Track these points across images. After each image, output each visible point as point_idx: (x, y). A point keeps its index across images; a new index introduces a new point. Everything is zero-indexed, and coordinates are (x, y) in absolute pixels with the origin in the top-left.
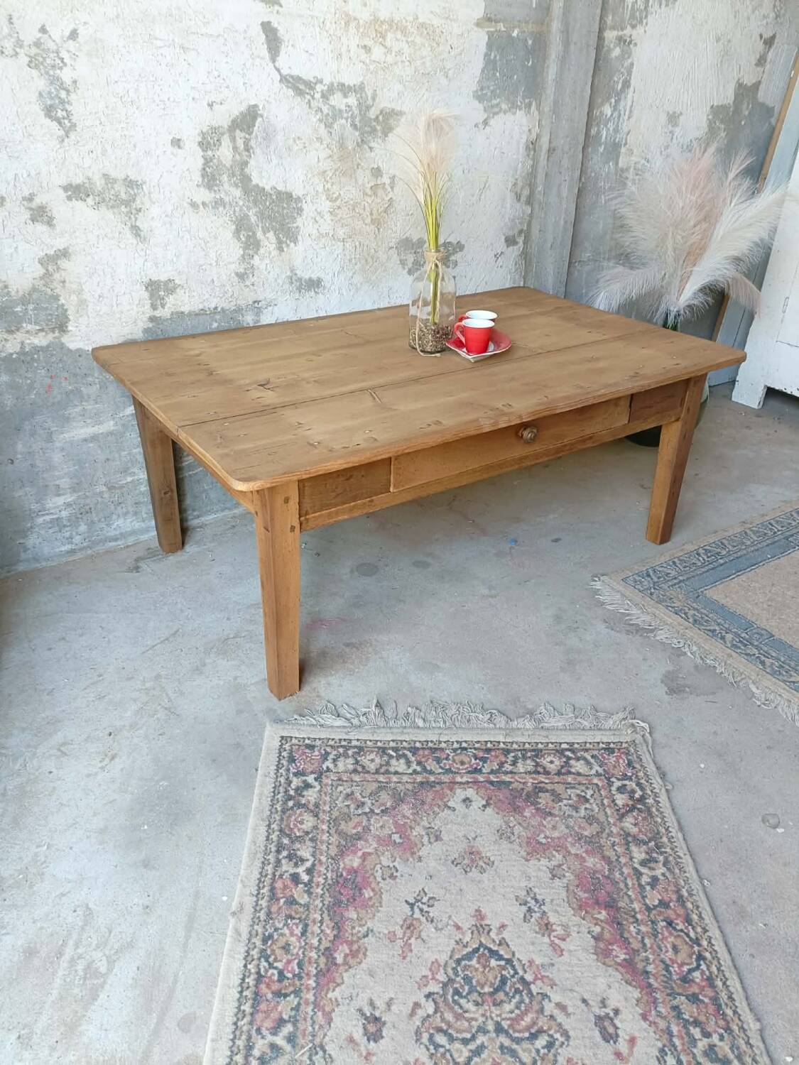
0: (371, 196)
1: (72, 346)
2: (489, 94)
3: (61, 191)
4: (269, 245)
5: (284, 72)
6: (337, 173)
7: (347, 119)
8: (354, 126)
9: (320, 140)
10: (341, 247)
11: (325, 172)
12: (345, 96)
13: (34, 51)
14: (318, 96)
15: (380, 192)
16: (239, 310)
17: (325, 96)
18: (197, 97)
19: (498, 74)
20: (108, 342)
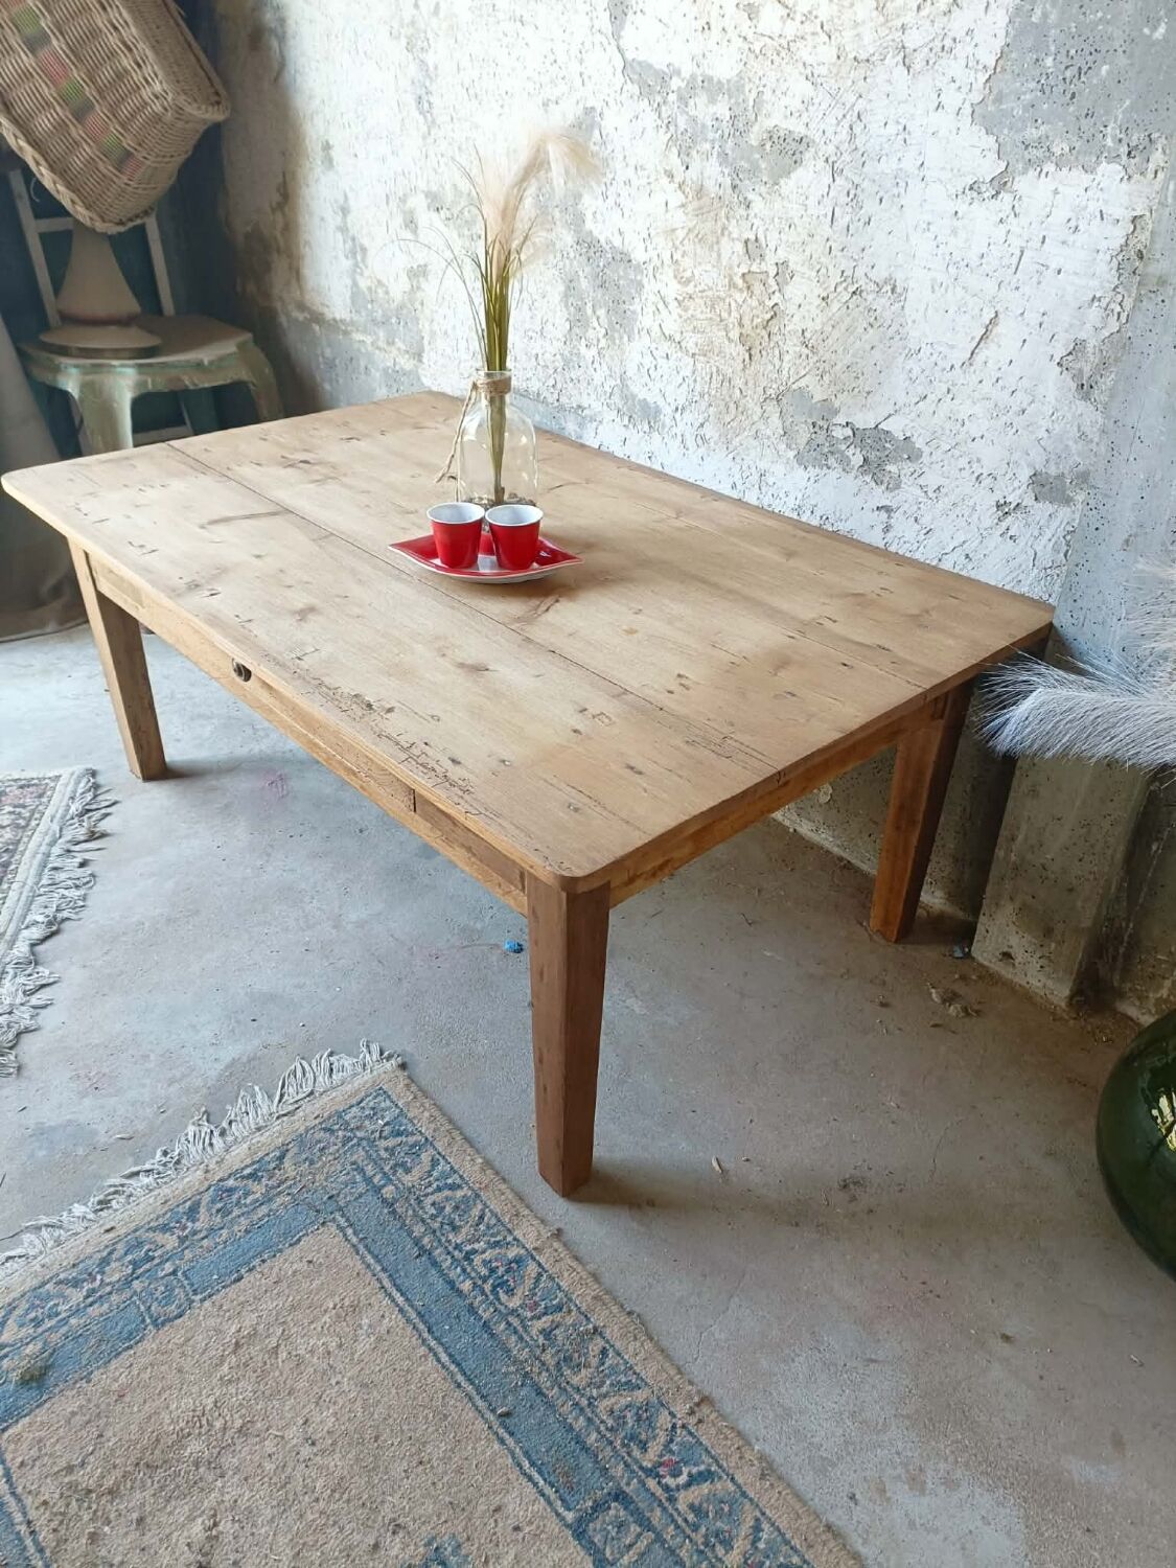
0: (741, 290)
1: (427, 382)
2: (1017, 112)
3: (423, 196)
4: (598, 328)
5: (629, 56)
6: (691, 236)
7: (713, 141)
8: (723, 156)
9: (671, 176)
10: (690, 367)
11: (674, 230)
12: (712, 101)
13: (411, 31)
14: (672, 97)
15: (758, 288)
16: (561, 408)
17: (683, 101)
18: (532, 92)
19: (1049, 61)
20: (449, 391)
